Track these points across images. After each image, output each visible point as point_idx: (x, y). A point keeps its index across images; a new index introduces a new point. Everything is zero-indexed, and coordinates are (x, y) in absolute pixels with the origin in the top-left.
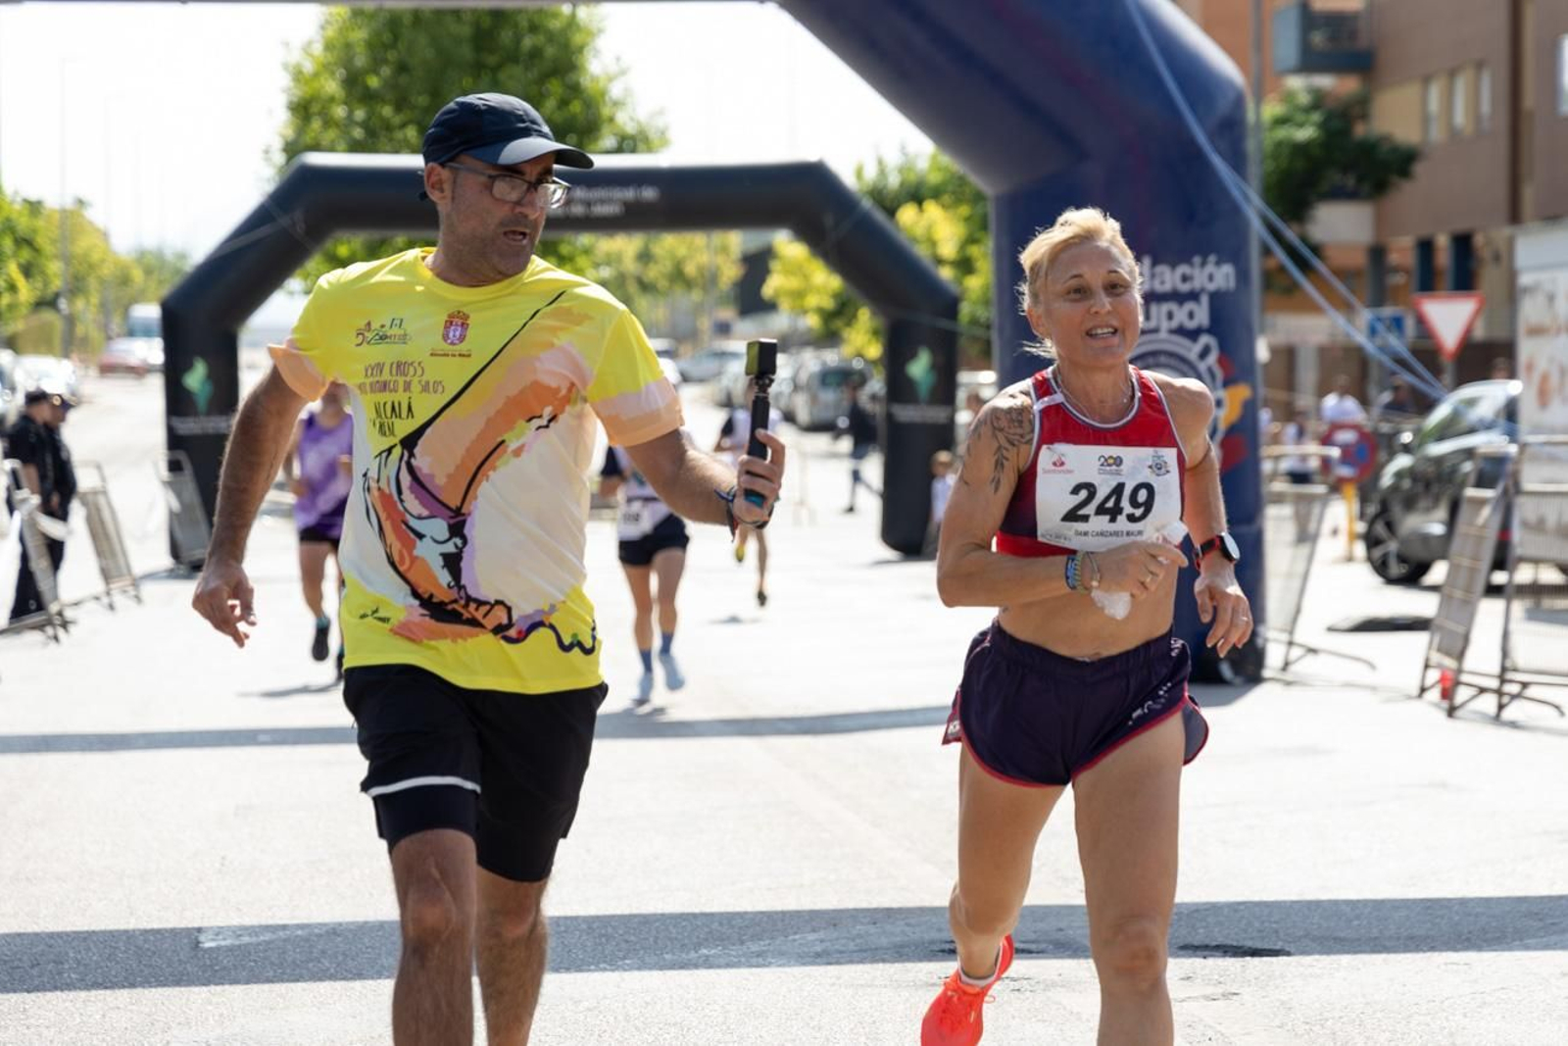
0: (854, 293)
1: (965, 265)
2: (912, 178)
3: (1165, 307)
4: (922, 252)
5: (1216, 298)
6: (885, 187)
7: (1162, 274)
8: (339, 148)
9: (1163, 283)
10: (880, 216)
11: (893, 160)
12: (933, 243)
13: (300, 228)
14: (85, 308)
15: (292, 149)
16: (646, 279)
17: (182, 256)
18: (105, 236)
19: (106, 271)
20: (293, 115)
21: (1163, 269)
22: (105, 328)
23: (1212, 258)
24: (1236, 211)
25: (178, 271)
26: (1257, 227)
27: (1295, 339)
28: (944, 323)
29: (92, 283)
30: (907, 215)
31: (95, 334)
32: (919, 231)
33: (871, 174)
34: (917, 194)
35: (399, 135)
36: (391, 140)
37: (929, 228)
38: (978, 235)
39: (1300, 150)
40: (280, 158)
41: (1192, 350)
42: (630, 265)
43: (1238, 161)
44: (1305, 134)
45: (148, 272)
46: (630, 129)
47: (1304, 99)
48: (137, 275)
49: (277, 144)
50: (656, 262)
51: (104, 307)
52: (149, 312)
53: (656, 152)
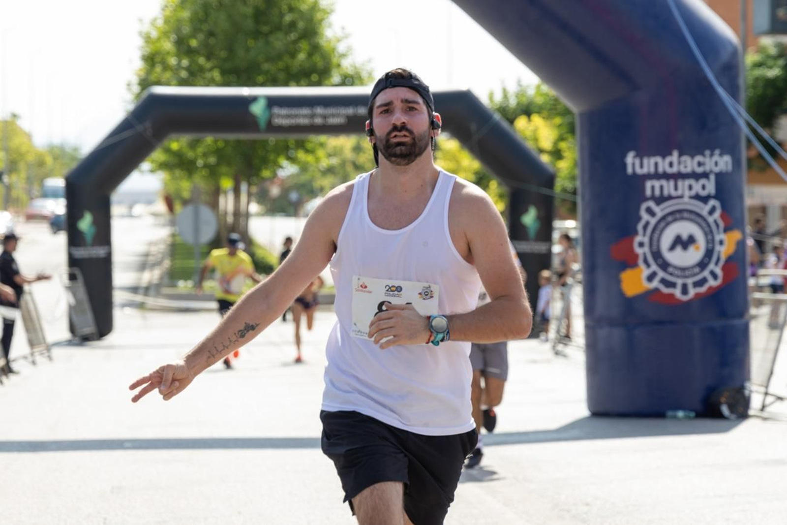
0: (487, 171)
1: (557, 154)
2: (525, 100)
3: (687, 182)
4: (530, 145)
5: (720, 177)
6: (507, 106)
7: (685, 161)
8: (172, 83)
9: (686, 167)
10: (505, 124)
11: (512, 89)
12: (536, 140)
13: (149, 133)
14: (18, 180)
15: (145, 84)
16: (357, 163)
17: (76, 149)
18: (29, 136)
19: (30, 158)
20: (145, 62)
21: (686, 159)
22: (29, 192)
23: (717, 152)
24: (733, 121)
25: (73, 158)
26: (745, 130)
27: (766, 201)
28: (545, 191)
29: (22, 166)
30: (521, 123)
31: (24, 197)
32: (528, 133)
33: (498, 98)
34: (527, 110)
35: (208, 75)
36: (204, 78)
37: (535, 131)
38: (566, 136)
39: (770, 83)
40: (136, 89)
41: (704, 209)
42: (348, 154)
43: (733, 91)
44: (773, 73)
45: (56, 158)
46: (350, 71)
47: (773, 51)
48: (49, 160)
49: (135, 80)
50: (364, 153)
51: (29, 180)
52: (59, 183)
53: (366, 85)
